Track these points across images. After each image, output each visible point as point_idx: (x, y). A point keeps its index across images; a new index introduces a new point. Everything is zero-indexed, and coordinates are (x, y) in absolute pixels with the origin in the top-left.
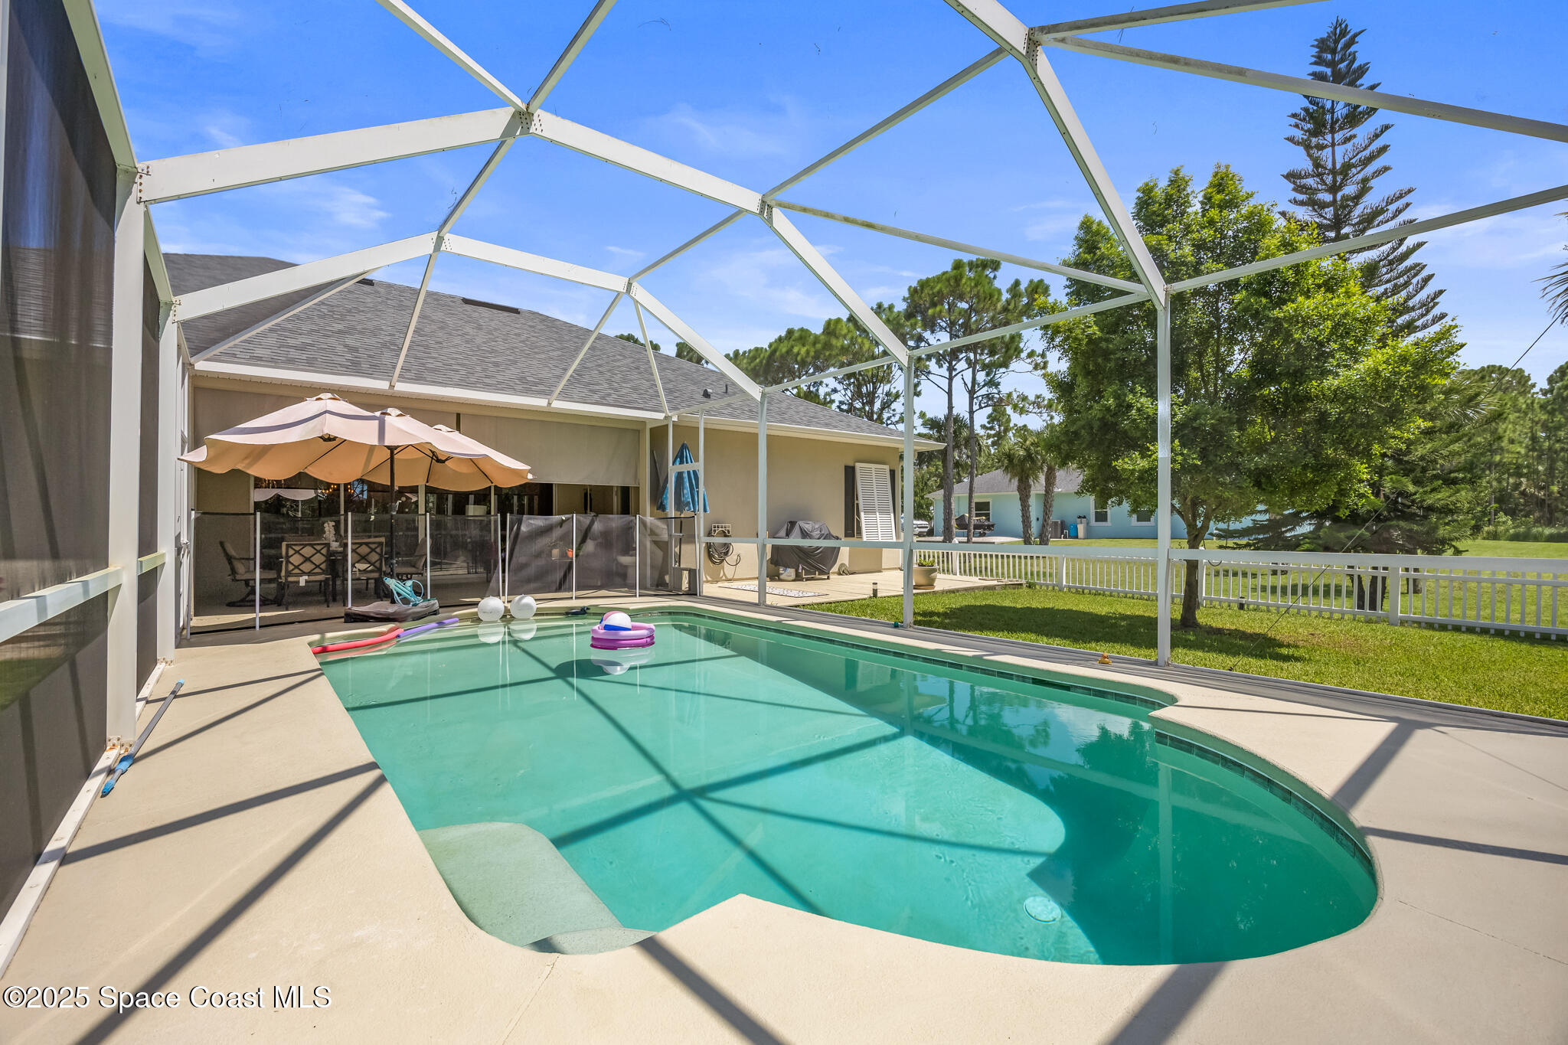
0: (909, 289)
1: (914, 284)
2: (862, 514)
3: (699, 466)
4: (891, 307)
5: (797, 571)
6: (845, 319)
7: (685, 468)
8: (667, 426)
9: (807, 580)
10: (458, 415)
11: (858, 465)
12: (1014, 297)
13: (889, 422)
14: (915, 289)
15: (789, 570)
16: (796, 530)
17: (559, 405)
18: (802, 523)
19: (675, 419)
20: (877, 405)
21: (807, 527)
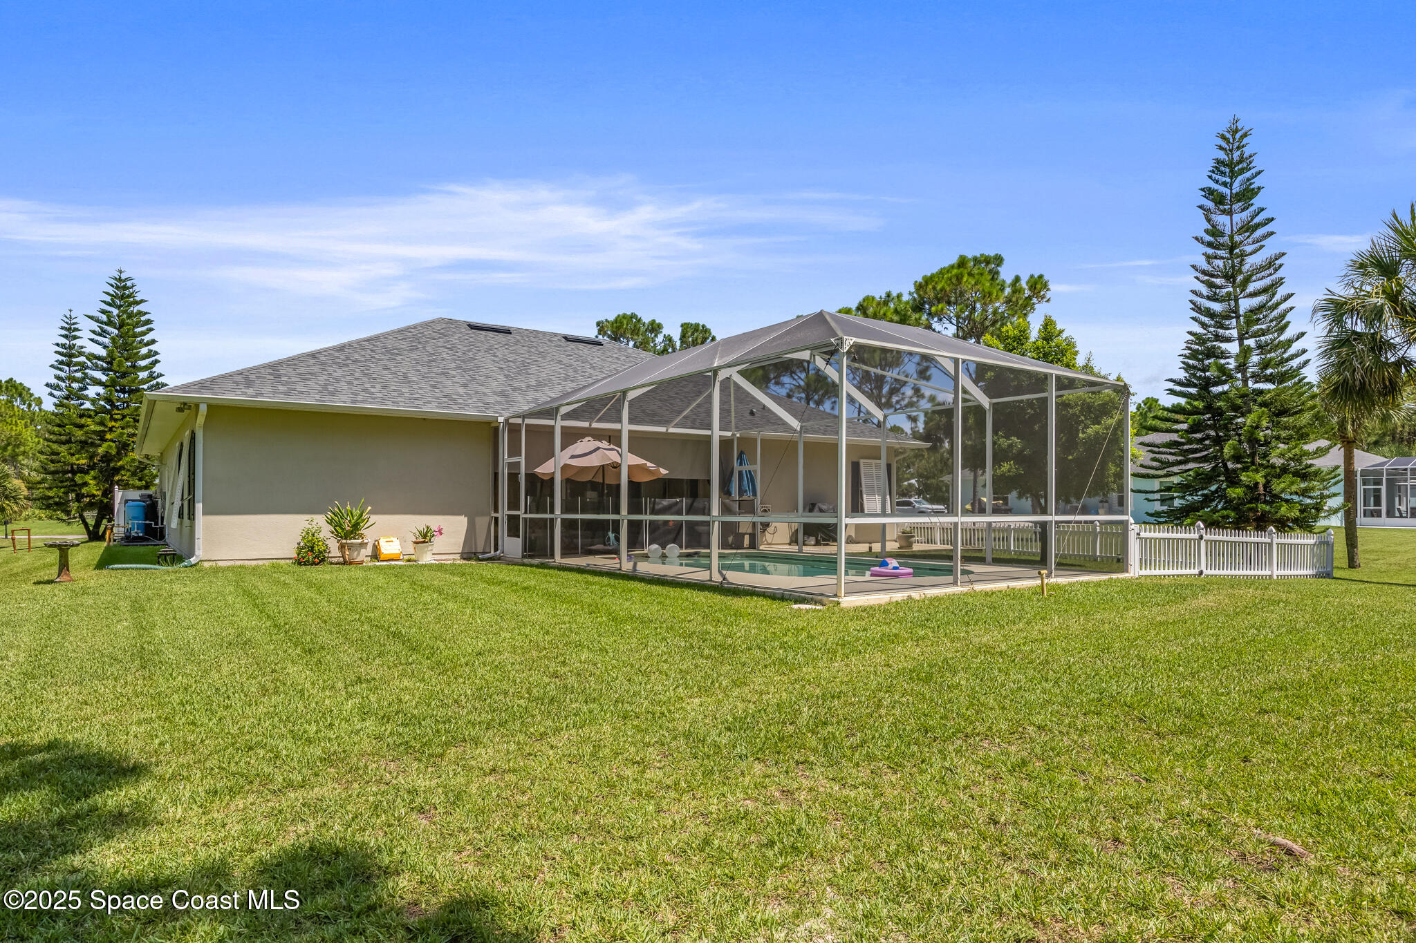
0: (915, 284)
1: (920, 279)
2: (864, 496)
3: (757, 468)
4: (899, 296)
5: (817, 539)
6: (854, 309)
7: (744, 468)
8: (733, 440)
9: (824, 545)
10: (610, 437)
11: (862, 461)
12: (1014, 292)
13: (898, 406)
14: (920, 283)
15: (811, 538)
16: (816, 508)
17: (672, 430)
18: (820, 505)
19: (738, 435)
20: (885, 390)
21: (824, 507)
